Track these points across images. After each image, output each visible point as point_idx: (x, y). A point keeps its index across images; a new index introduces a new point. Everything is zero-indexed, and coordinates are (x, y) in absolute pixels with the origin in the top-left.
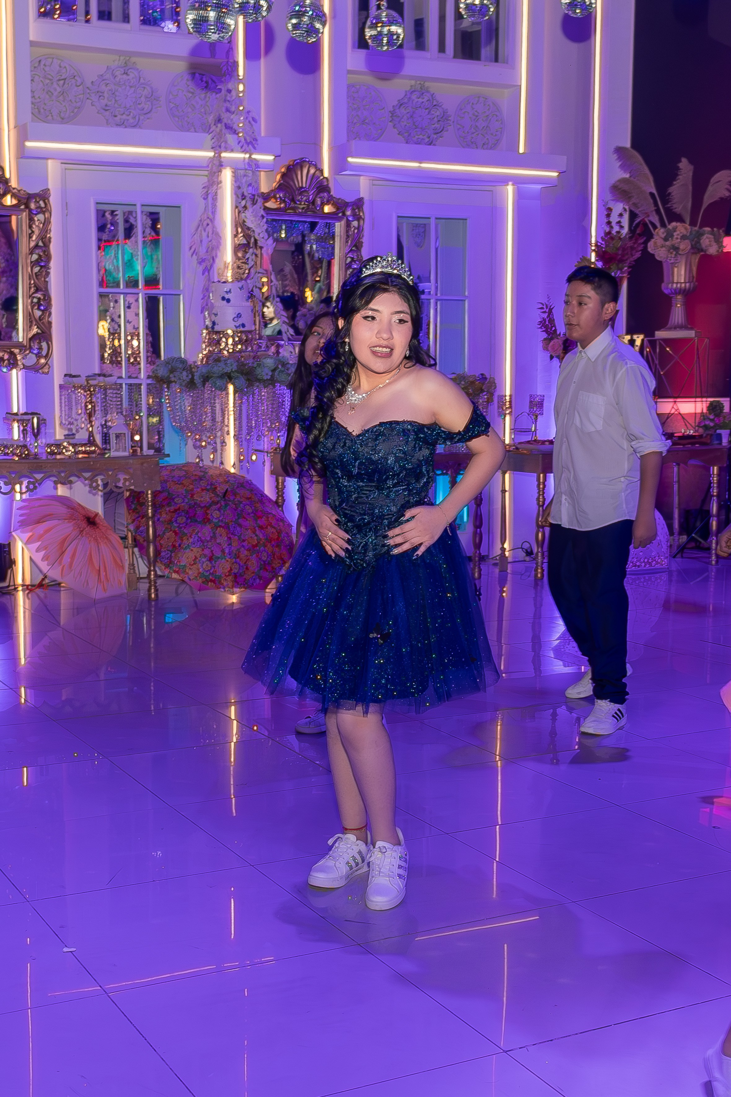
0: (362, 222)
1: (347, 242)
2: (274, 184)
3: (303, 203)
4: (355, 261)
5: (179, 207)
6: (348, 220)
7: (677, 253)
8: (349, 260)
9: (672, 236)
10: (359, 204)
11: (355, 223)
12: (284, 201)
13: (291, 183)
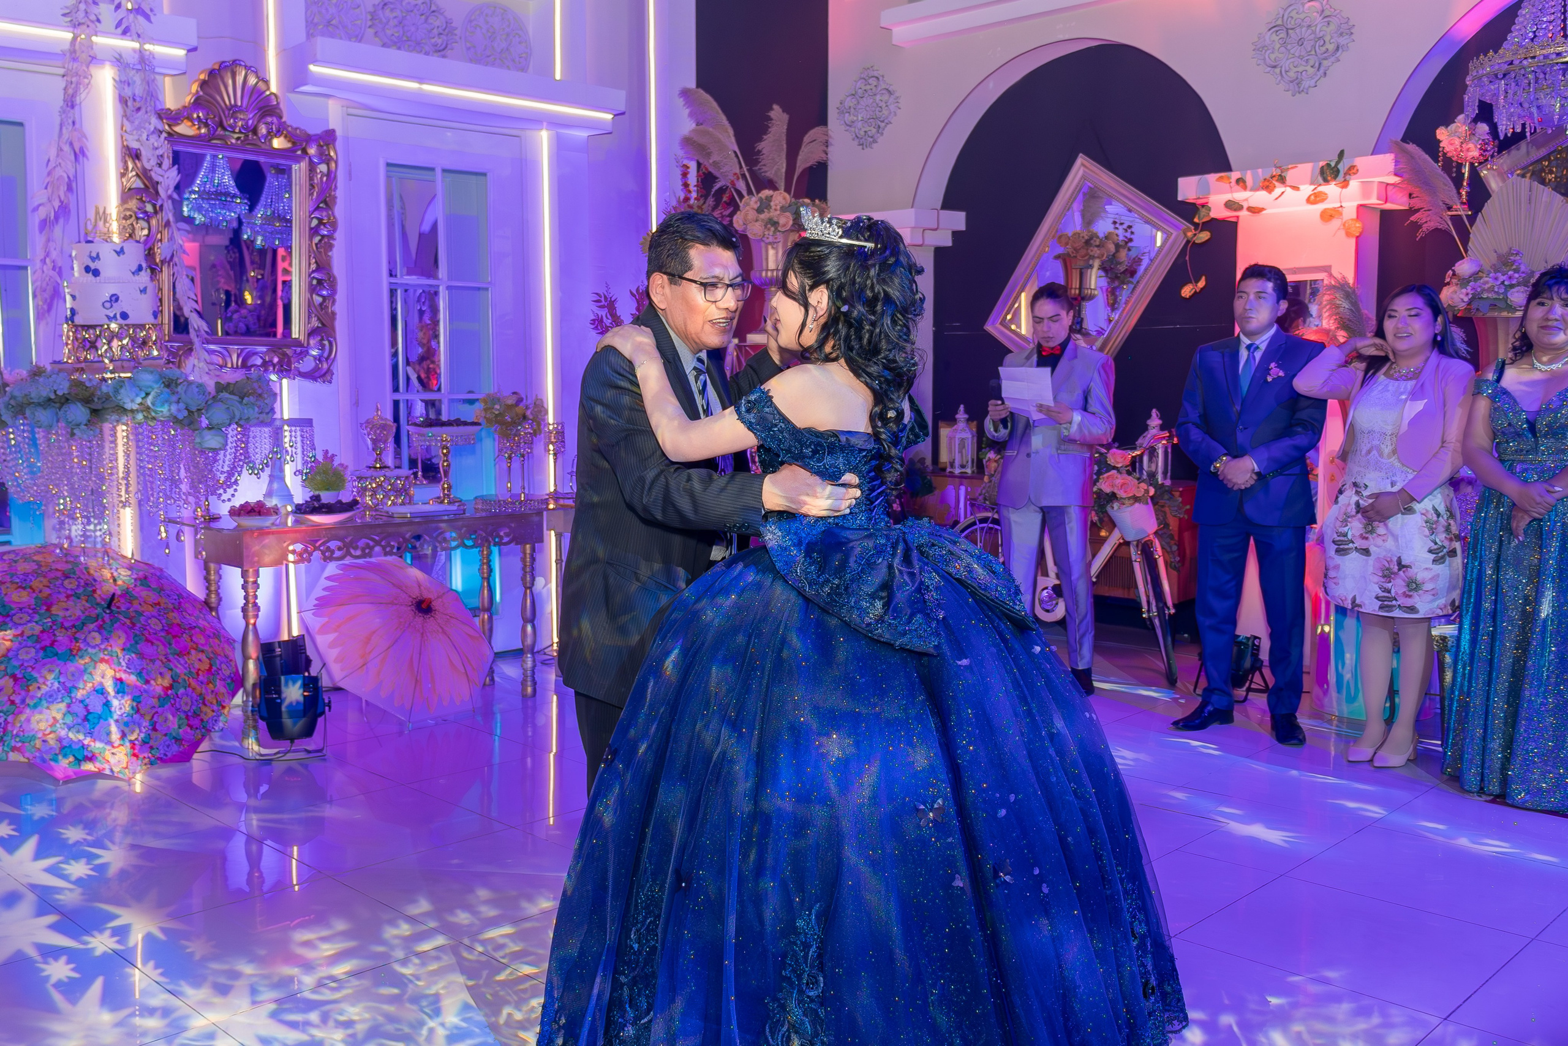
0: (333, 165)
1: (311, 194)
2: (189, 98)
3: (237, 130)
4: (324, 224)
5: (21, 124)
6: (311, 161)
7: (776, 229)
8: (315, 222)
9: (768, 207)
10: (328, 137)
11: (323, 168)
12: (206, 125)
13: (219, 98)
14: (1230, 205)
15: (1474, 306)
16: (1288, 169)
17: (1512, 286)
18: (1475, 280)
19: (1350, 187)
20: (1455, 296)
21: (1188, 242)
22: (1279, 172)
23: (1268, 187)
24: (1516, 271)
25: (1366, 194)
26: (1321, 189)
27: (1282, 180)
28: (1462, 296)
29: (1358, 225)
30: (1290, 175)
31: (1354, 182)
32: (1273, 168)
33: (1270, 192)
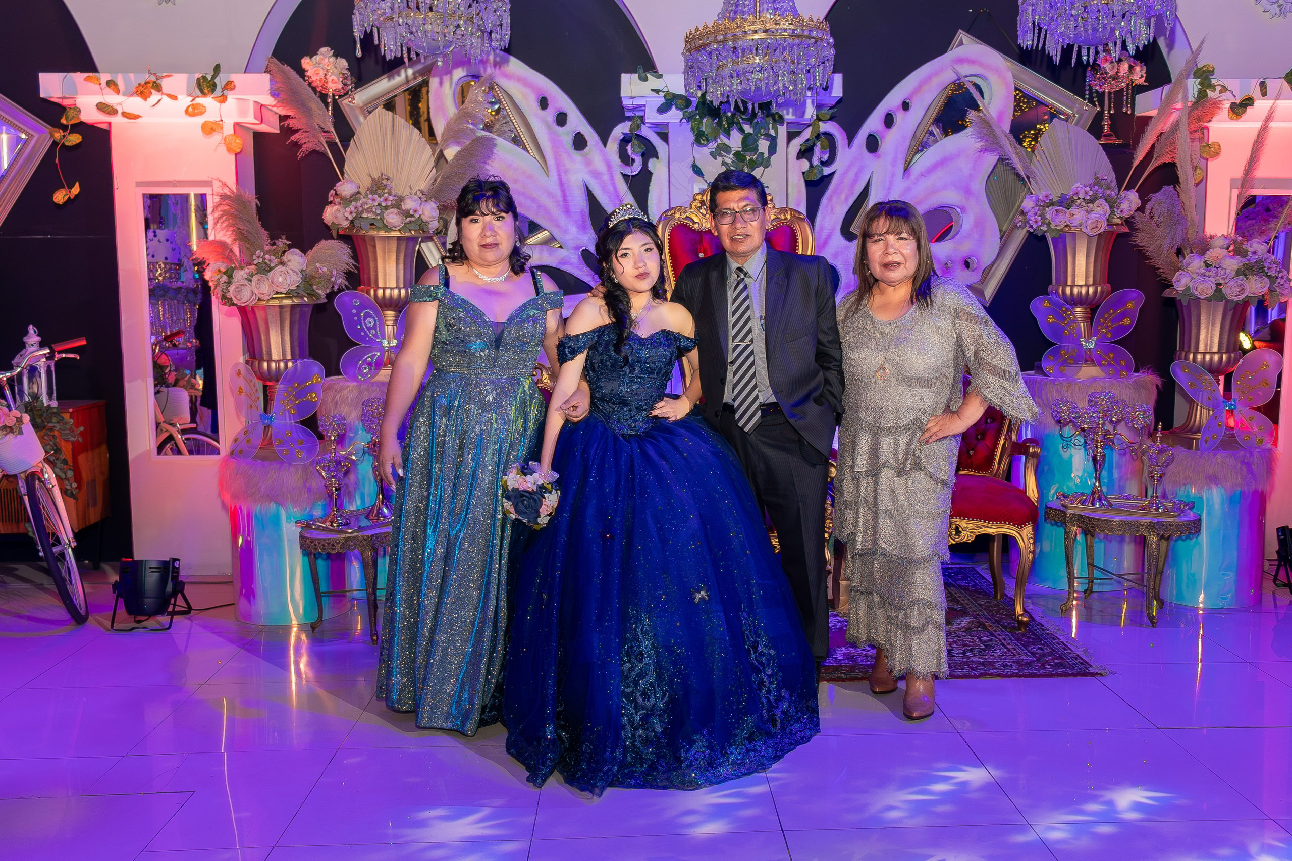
14: (103, 107)
15: (357, 223)
16: (162, 77)
17: (386, 208)
18: (357, 200)
19: (227, 103)
20: (340, 215)
21: (55, 144)
22: (153, 78)
23: (144, 95)
24: (390, 194)
25: (243, 113)
26: (198, 101)
27: (158, 88)
28: (347, 215)
29: (238, 141)
30: (166, 84)
31: (231, 98)
32: (147, 75)
33: (145, 99)
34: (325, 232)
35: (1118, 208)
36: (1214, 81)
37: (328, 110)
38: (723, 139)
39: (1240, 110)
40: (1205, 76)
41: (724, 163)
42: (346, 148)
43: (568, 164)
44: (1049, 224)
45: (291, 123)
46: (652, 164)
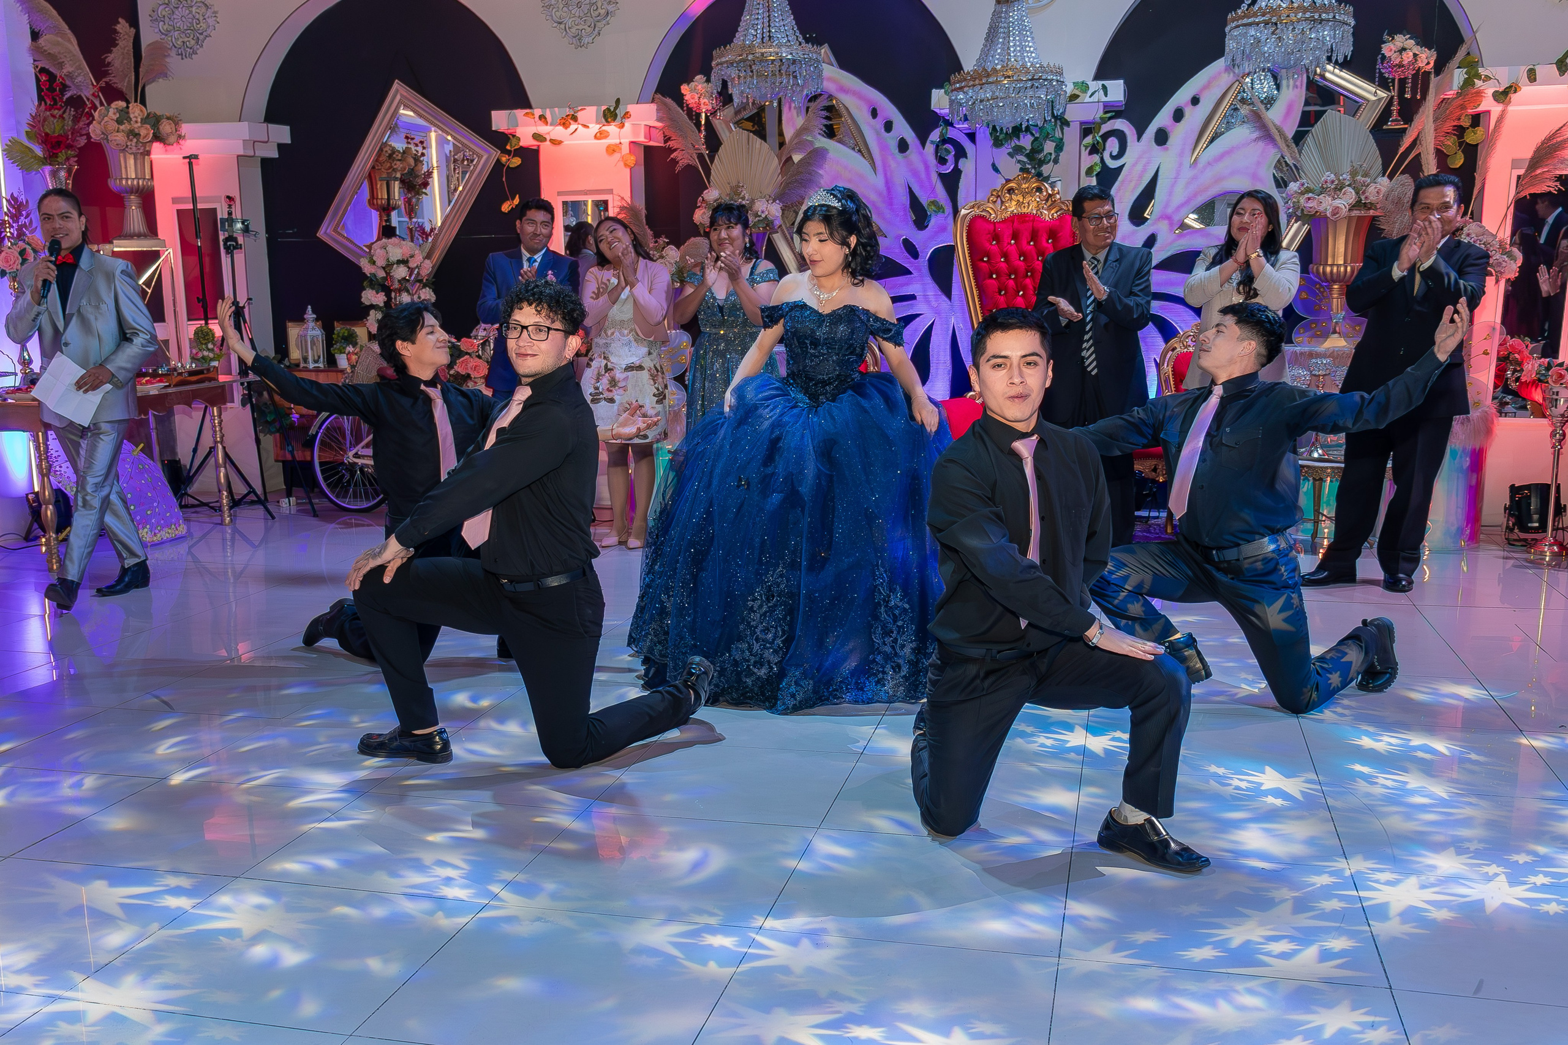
7: (138, 140)
14: (537, 137)
16: (578, 111)
19: (625, 128)
21: (499, 164)
22: (572, 112)
23: (565, 125)
25: (635, 132)
26: (604, 128)
27: (575, 119)
29: (631, 158)
30: (580, 115)
31: (627, 125)
32: (568, 109)
33: (566, 128)
34: (695, 230)
35: (1364, 193)
36: (1480, 70)
37: (700, 131)
38: (1014, 142)
39: (1502, 97)
40: (1472, 66)
41: (1019, 162)
42: (712, 161)
43: (893, 164)
44: (1302, 210)
45: (670, 144)
46: (962, 162)
